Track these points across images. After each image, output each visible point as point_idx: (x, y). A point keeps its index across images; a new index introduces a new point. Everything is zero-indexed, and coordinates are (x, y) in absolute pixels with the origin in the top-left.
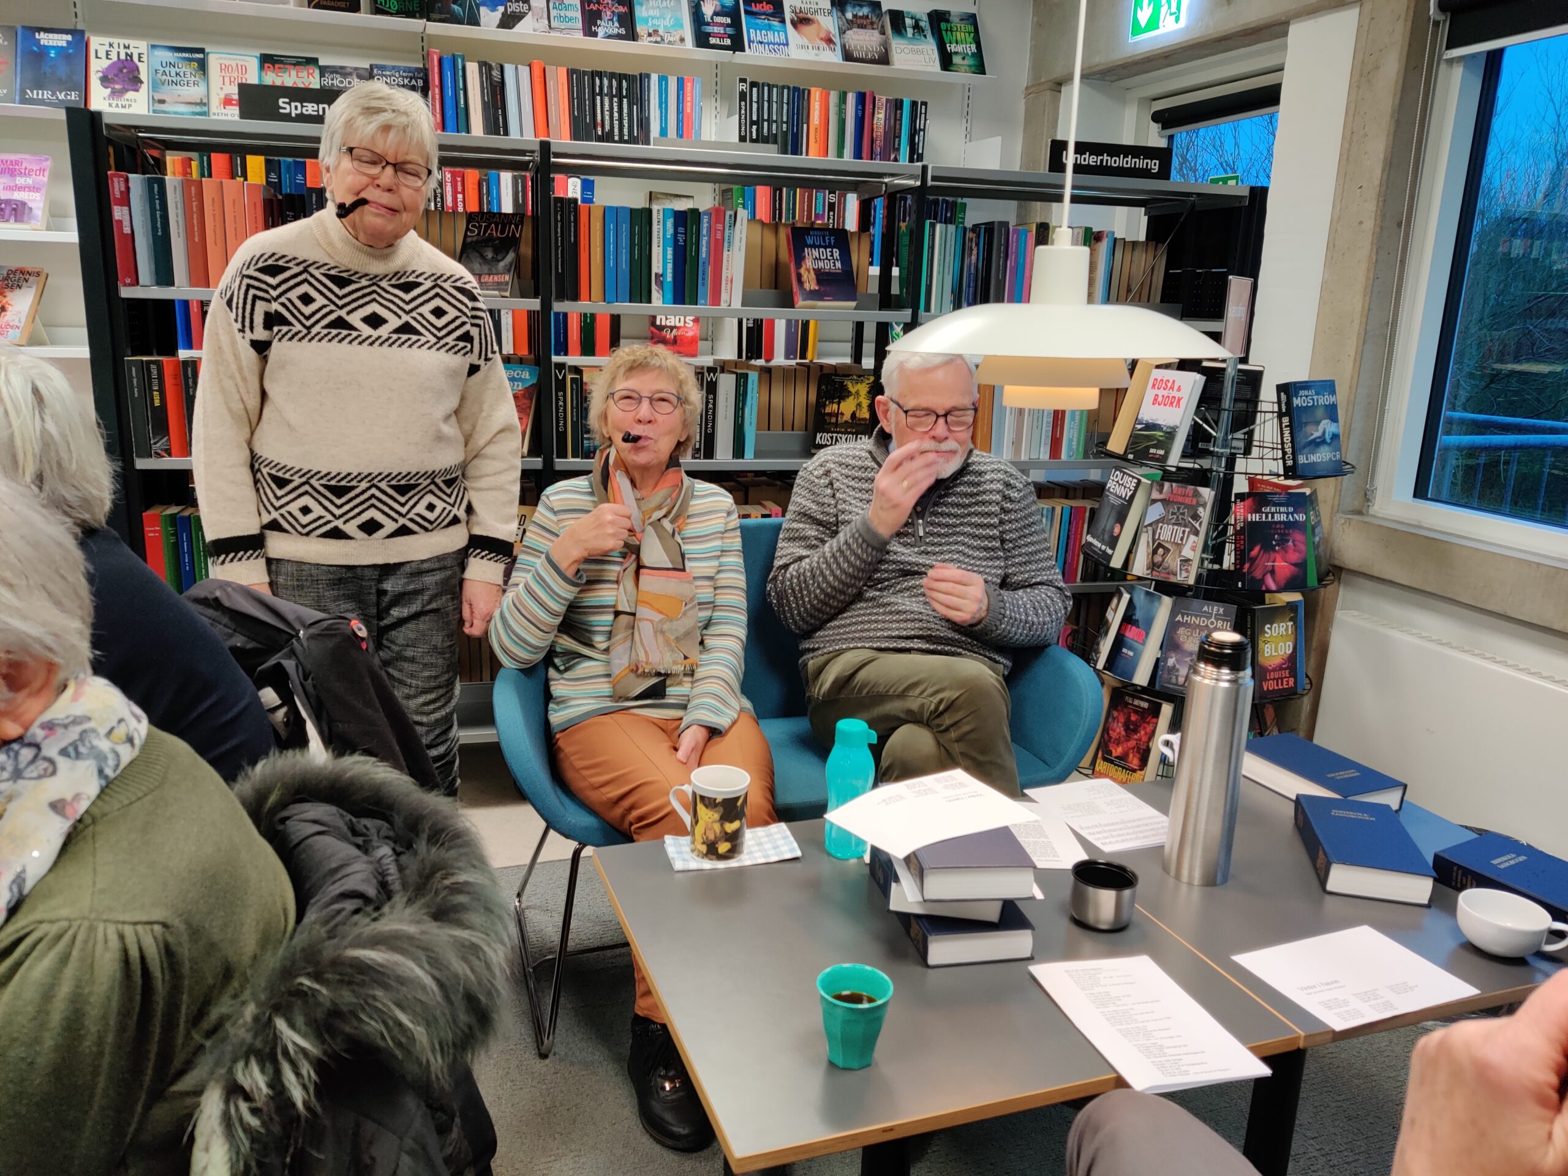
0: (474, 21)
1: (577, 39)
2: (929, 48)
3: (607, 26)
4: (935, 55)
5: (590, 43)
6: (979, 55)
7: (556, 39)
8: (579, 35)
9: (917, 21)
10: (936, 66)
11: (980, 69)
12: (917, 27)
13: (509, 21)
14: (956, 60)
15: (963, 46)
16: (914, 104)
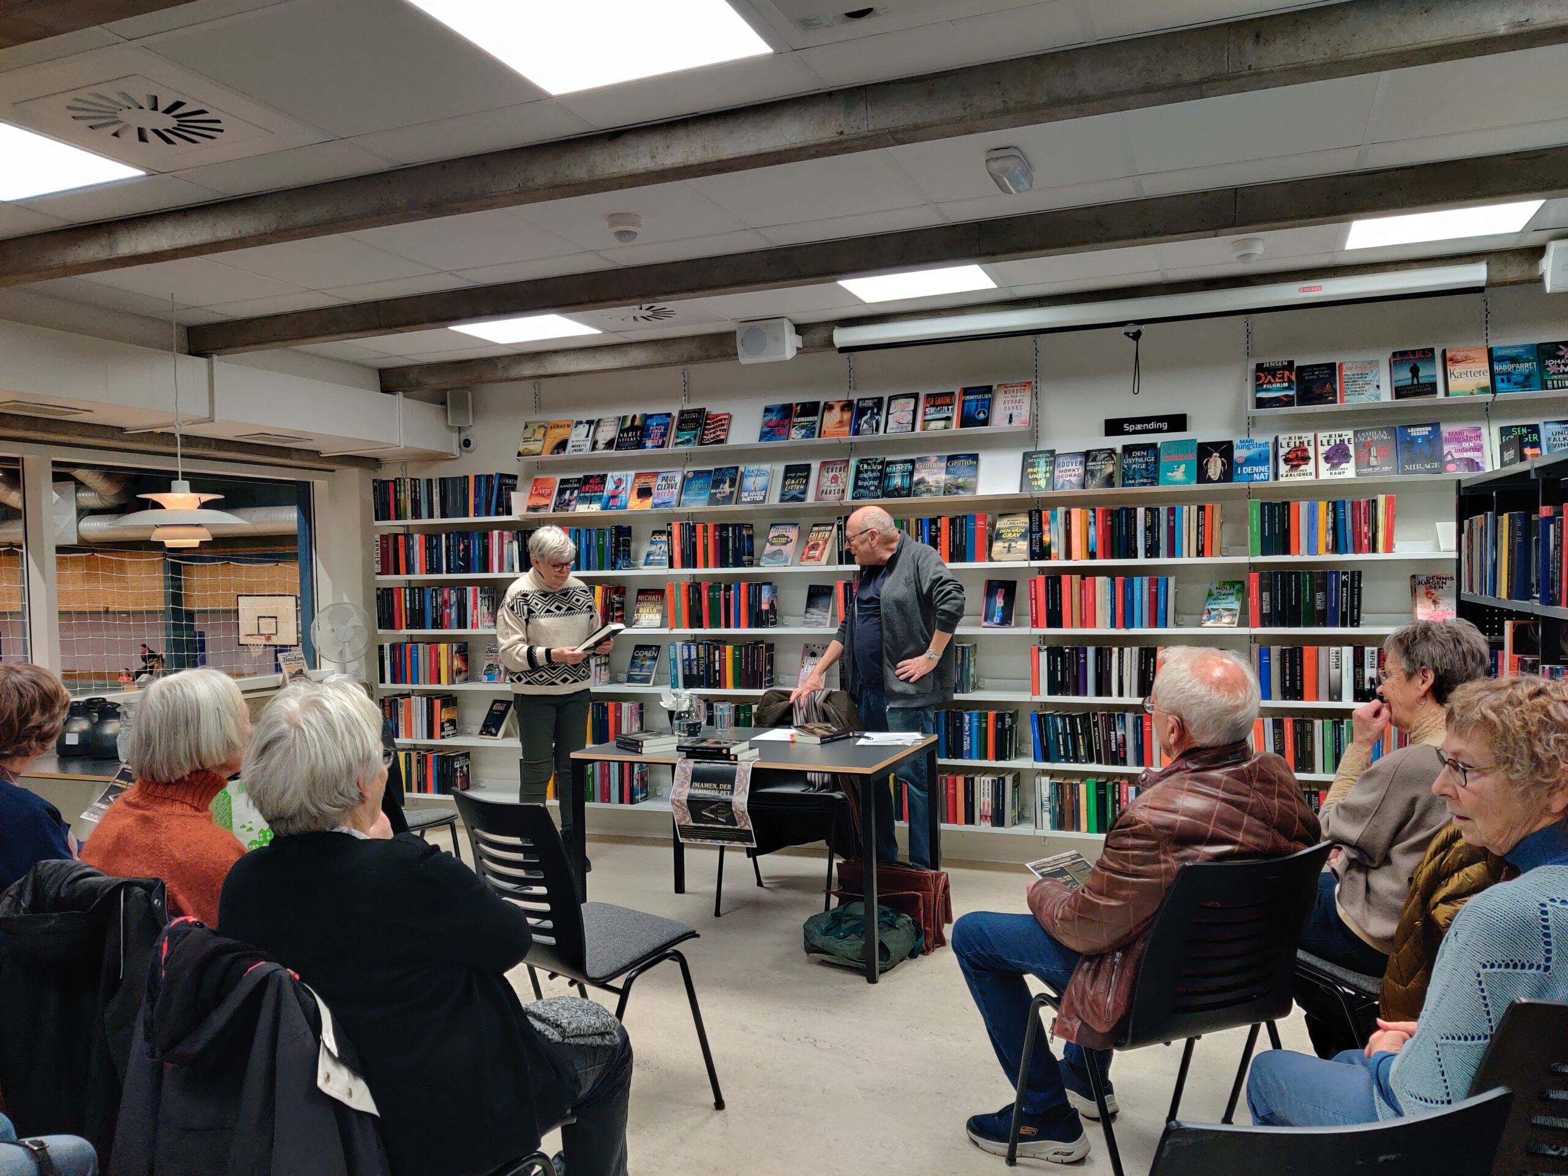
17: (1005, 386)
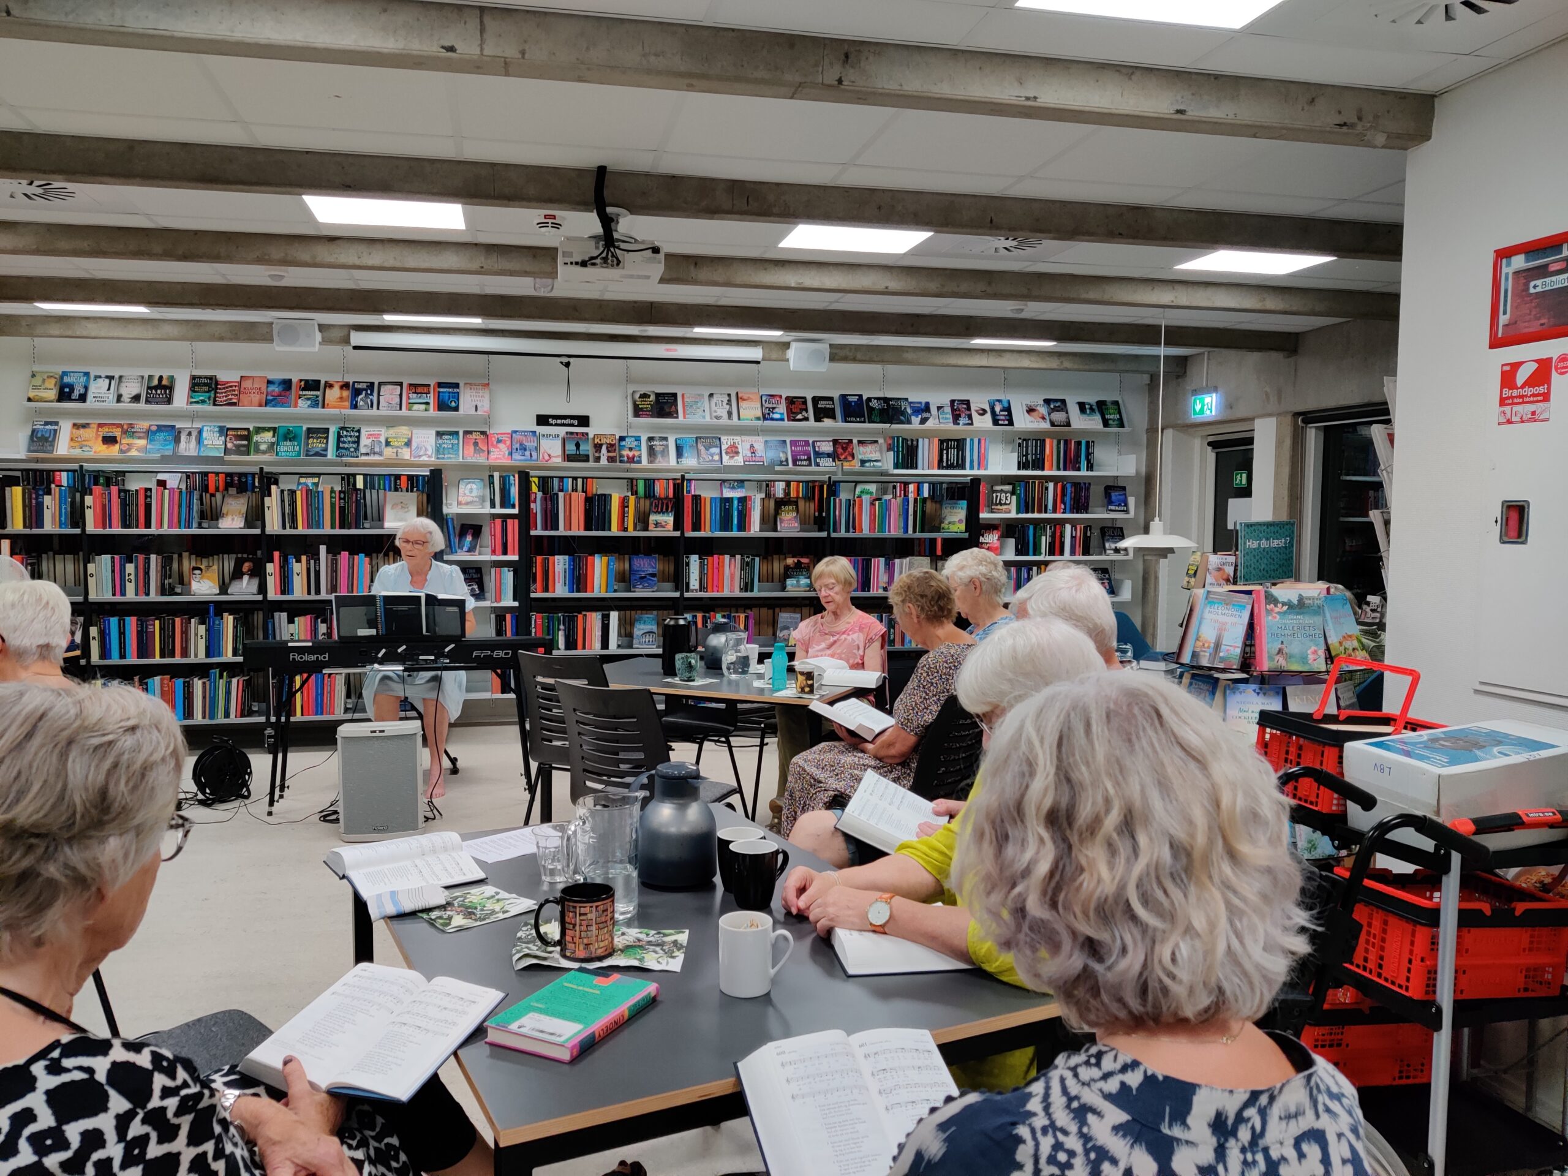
0: (909, 422)
1: (951, 426)
2: (1098, 418)
3: (963, 420)
4: (1100, 421)
5: (956, 427)
6: (1121, 419)
7: (943, 427)
8: (951, 425)
9: (1091, 406)
10: (1101, 426)
11: (1122, 425)
12: (1092, 409)
13: (924, 421)
14: (1111, 422)
15: (1112, 416)
16: (1088, 443)
17: (471, 384)
